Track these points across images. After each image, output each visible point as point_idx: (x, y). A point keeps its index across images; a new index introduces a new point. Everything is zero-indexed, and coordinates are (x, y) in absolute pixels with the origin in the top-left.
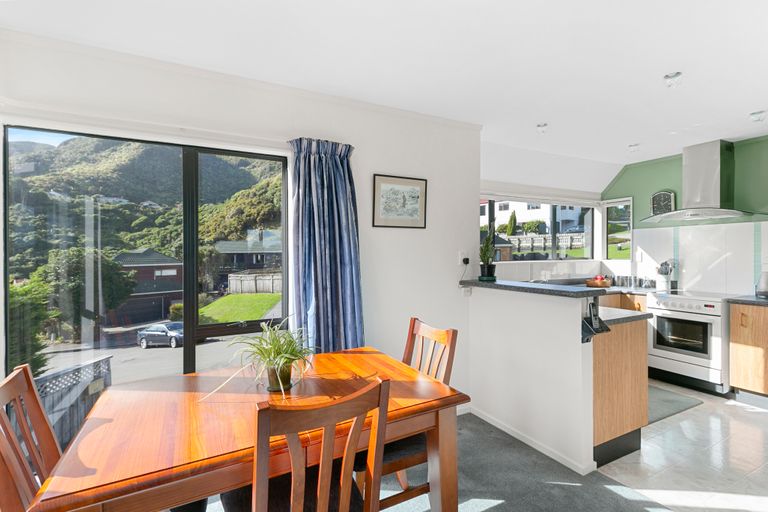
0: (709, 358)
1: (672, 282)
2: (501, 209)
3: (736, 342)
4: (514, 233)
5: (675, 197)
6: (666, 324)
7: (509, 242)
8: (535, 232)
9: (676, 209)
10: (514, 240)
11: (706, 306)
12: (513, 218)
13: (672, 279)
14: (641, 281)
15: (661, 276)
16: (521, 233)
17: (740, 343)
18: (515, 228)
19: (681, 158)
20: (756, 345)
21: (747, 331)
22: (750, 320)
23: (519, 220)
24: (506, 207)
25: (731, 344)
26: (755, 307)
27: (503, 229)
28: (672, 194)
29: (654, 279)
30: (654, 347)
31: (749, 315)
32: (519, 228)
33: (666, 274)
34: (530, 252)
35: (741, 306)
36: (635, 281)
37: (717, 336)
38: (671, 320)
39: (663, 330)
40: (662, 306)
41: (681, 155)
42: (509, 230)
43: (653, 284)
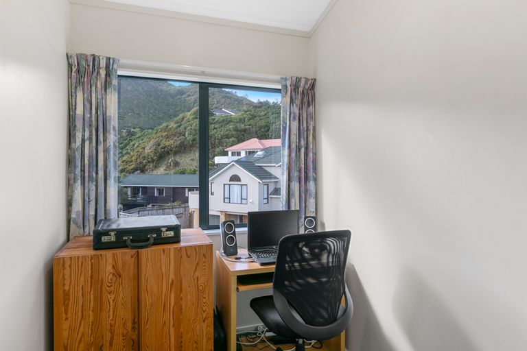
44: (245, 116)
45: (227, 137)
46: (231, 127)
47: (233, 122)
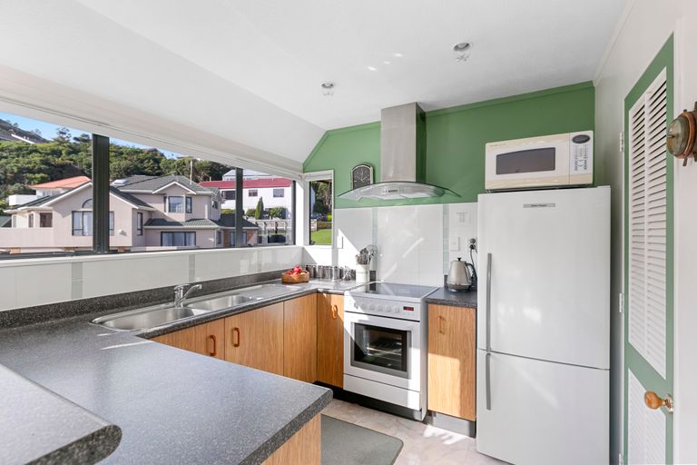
0: (407, 377)
1: (371, 272)
2: (250, 195)
3: (434, 353)
4: (261, 218)
5: (374, 170)
6: (364, 332)
7: (257, 225)
8: (279, 217)
9: (374, 183)
10: (261, 223)
11: (405, 308)
12: (261, 204)
13: (371, 269)
14: (341, 271)
15: (360, 266)
16: (268, 218)
17: (438, 354)
18: (262, 212)
19: (380, 127)
20: (453, 355)
21: (444, 338)
22: (448, 325)
23: (266, 206)
24: (255, 194)
25: (429, 354)
26: (453, 308)
27: (252, 213)
28: (371, 169)
29: (354, 269)
30: (352, 365)
31: (447, 318)
32: (266, 212)
33: (365, 263)
34: (274, 234)
35: (439, 307)
36: (336, 270)
37: (416, 347)
38: (368, 327)
39: (361, 341)
40: (360, 310)
41: (380, 122)
42: (257, 214)
43: (353, 275)
44: (61, 148)
45: (31, 171)
46: (36, 158)
47: (40, 153)
